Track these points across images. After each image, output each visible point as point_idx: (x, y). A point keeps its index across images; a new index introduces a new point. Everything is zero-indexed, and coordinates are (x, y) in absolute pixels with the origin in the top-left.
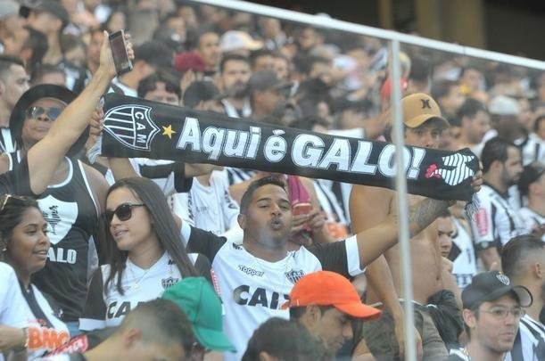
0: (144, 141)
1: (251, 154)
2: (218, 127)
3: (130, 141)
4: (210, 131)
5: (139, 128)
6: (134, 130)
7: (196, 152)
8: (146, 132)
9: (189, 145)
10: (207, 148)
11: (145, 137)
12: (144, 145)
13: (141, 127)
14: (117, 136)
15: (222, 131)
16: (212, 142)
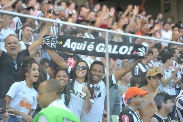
0: (54, 45)
1: (84, 49)
2: (75, 42)
3: (50, 45)
4: (73, 43)
5: (53, 42)
6: (52, 42)
7: (68, 48)
8: (55, 43)
9: (67, 47)
10: (72, 47)
11: (54, 44)
12: (54, 46)
13: (54, 41)
14: (47, 43)
15: (76, 43)
16: (73, 46)
